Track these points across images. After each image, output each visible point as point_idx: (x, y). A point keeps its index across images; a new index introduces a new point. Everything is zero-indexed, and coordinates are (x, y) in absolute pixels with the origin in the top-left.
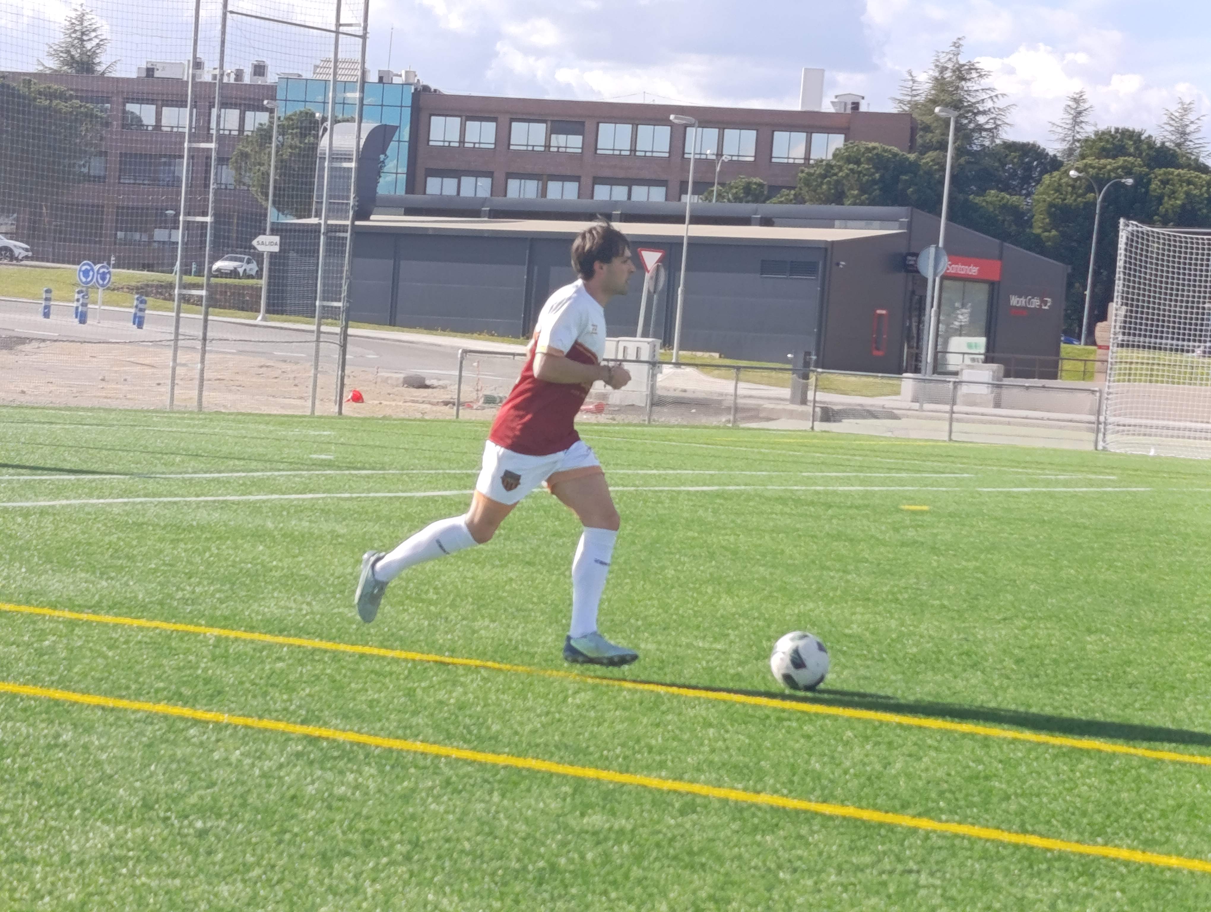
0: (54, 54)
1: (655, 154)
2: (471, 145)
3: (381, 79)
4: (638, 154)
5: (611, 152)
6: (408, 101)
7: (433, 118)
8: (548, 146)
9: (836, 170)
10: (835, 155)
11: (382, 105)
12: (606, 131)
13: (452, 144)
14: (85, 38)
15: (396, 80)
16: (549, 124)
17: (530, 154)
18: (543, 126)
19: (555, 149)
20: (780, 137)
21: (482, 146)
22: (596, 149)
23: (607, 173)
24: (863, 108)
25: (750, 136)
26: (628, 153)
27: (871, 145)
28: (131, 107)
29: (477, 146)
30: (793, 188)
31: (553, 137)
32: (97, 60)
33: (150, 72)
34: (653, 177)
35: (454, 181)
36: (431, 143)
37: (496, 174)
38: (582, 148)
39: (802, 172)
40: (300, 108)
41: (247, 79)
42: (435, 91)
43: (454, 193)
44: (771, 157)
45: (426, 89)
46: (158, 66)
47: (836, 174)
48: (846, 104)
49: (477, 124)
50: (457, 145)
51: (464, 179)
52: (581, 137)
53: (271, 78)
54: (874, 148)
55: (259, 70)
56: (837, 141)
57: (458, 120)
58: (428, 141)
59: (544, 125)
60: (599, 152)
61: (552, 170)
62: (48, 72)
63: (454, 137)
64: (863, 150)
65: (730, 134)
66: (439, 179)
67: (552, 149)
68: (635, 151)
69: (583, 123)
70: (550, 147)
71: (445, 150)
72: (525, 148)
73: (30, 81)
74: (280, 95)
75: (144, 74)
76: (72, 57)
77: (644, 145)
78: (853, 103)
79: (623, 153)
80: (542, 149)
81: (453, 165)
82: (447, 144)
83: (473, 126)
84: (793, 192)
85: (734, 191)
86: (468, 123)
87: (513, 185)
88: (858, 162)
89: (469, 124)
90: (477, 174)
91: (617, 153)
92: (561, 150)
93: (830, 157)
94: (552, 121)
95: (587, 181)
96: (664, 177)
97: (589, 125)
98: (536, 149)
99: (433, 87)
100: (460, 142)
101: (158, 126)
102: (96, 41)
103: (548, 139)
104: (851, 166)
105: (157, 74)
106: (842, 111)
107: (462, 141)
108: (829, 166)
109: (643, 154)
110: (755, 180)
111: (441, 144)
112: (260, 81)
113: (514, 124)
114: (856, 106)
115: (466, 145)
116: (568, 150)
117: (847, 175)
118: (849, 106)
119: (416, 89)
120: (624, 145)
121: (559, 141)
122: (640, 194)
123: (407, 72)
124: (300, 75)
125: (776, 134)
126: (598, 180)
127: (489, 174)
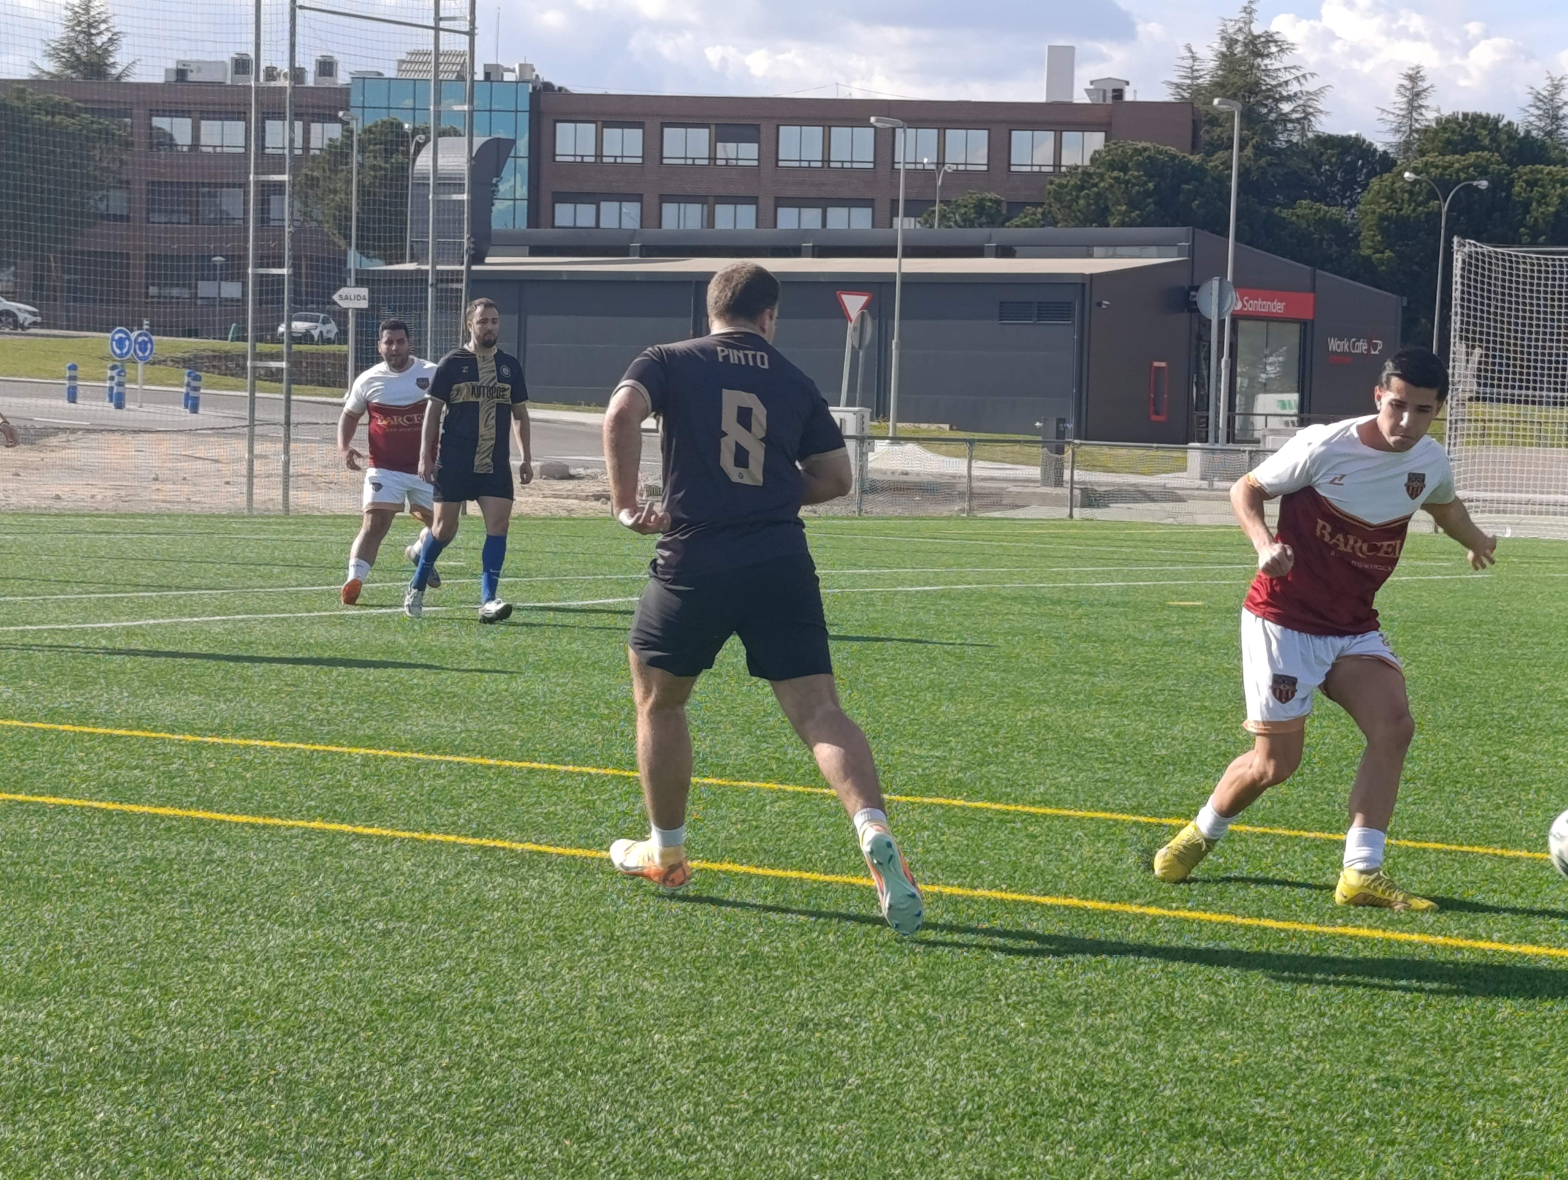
0: (54, 54)
1: (855, 165)
2: (612, 160)
3: (487, 75)
4: (832, 165)
5: (797, 164)
6: (524, 104)
7: (559, 126)
8: (713, 158)
9: (1097, 180)
10: (1092, 160)
11: (491, 111)
12: (788, 134)
13: (586, 159)
14: (93, 31)
15: (508, 77)
16: (713, 128)
17: (688, 170)
18: (705, 132)
19: (723, 162)
20: (1020, 139)
21: (626, 160)
22: (777, 160)
23: (792, 192)
24: (1128, 96)
25: (980, 138)
26: (819, 164)
27: (1140, 145)
28: (160, 122)
29: (619, 160)
30: (1041, 204)
31: (720, 145)
32: (111, 60)
33: (181, 74)
34: (854, 195)
35: (592, 208)
36: (558, 159)
37: (646, 198)
38: (758, 160)
39: (1051, 183)
40: (383, 116)
41: (310, 80)
42: (560, 89)
43: (592, 223)
44: (1010, 165)
45: (548, 86)
46: (193, 67)
47: (1096, 185)
48: (1105, 91)
49: (617, 132)
50: (592, 159)
51: (604, 205)
52: (756, 145)
53: (343, 78)
54: (1145, 149)
55: (326, 67)
56: (1096, 141)
57: (593, 126)
58: (554, 155)
59: (707, 131)
60: (781, 164)
61: (721, 191)
62: (46, 78)
63: (588, 149)
64: (1130, 152)
65: (954, 136)
66: (572, 206)
67: (719, 162)
68: (829, 161)
69: (757, 127)
70: (715, 159)
71: (578, 167)
72: (682, 162)
73: (24, 90)
74: (355, 99)
75: (173, 78)
76: (78, 58)
77: (840, 154)
78: (1114, 91)
79: (813, 164)
80: (706, 162)
81: (588, 187)
82: (579, 159)
83: (612, 135)
84: (1040, 210)
85: (963, 210)
87: (669, 210)
88: (1124, 169)
89: (607, 132)
90: (622, 197)
91: (805, 164)
92: (730, 163)
93: (1087, 162)
94: (717, 125)
95: (767, 203)
96: (869, 196)
97: (766, 130)
98: (697, 162)
99: (557, 83)
100: (596, 156)
101: (195, 145)
102: (109, 35)
103: (713, 149)
104: (1115, 174)
105: (192, 77)
106: (1101, 101)
107: (599, 155)
108: (1086, 174)
109: (839, 165)
110: (989, 196)
111: (571, 159)
112: (326, 82)
113: (667, 131)
114: (1118, 94)
115: (605, 160)
116: (740, 163)
117: (1111, 186)
118: (1110, 95)
119: (534, 88)
120: (813, 153)
121: (727, 150)
122: (838, 218)
123: (521, 66)
124: (380, 74)
125: (1015, 134)
126: (781, 202)
127: (637, 197)
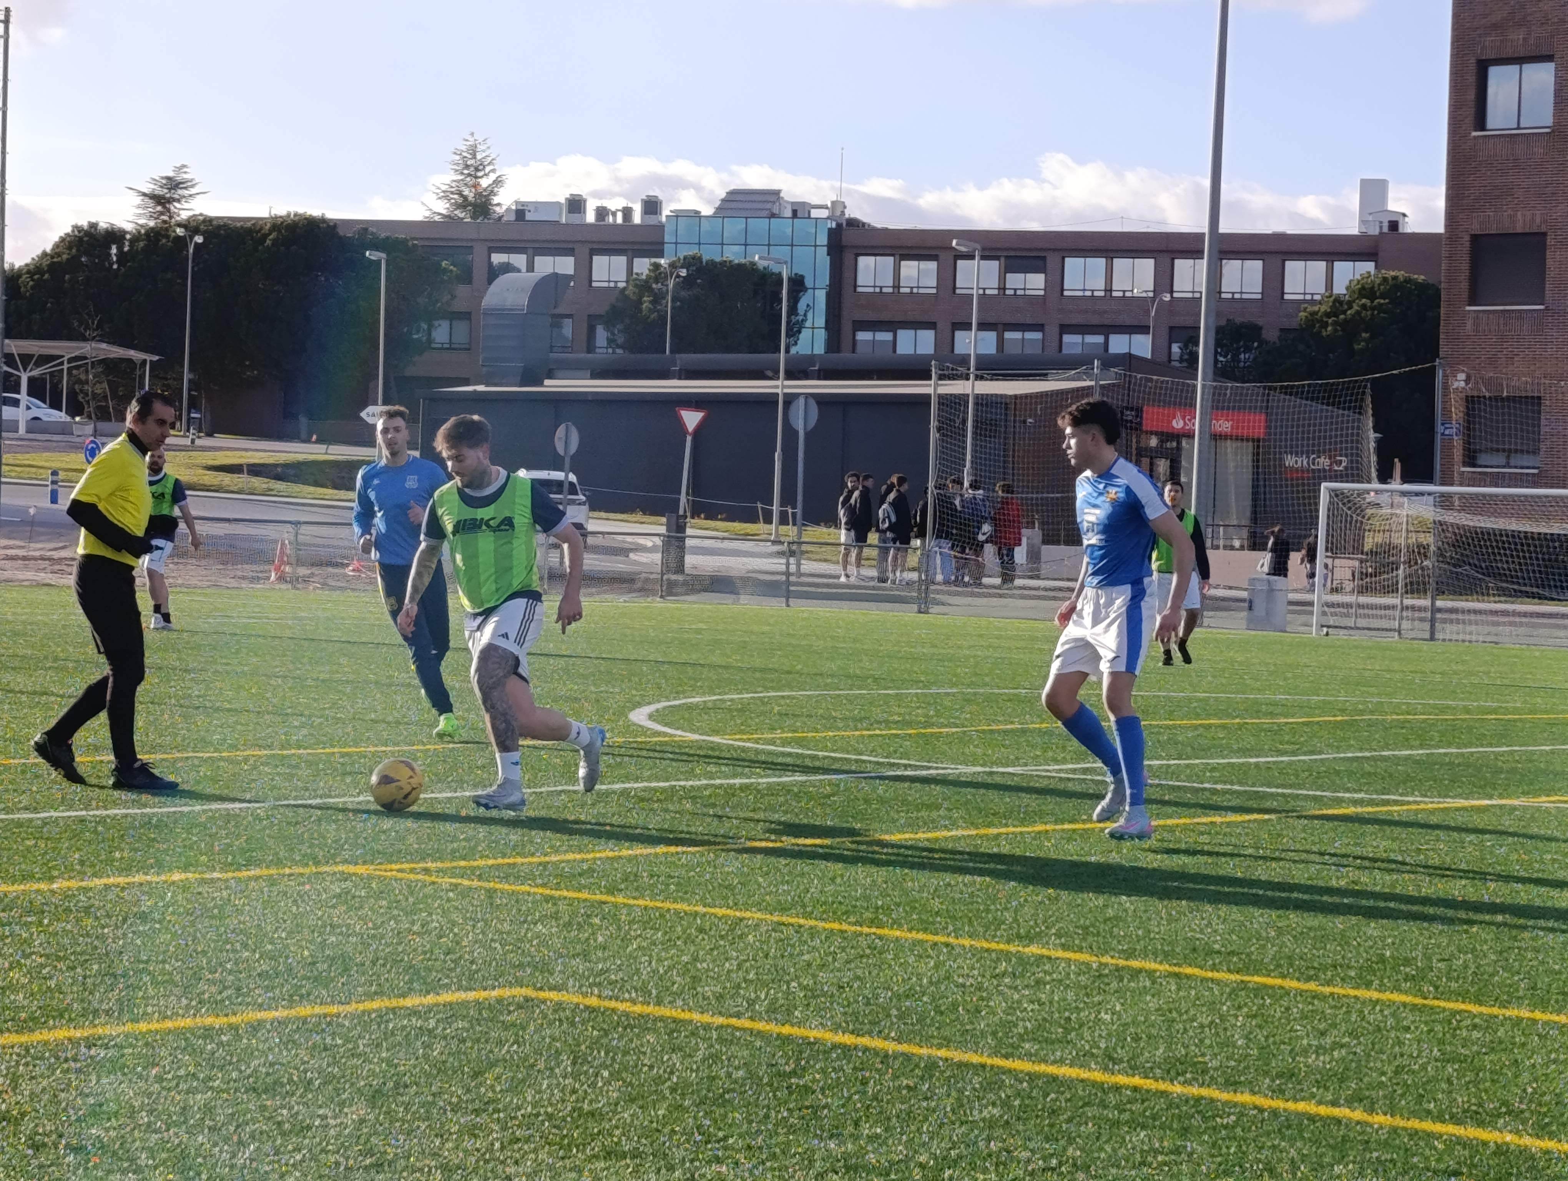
0: (444, 196)
1: (1136, 294)
2: (908, 290)
3: (795, 213)
4: (1115, 294)
5: (1080, 294)
6: (823, 239)
7: (861, 259)
8: (1002, 288)
9: (1348, 307)
10: (1348, 288)
11: (792, 245)
12: (1073, 265)
13: (885, 290)
14: (480, 173)
15: (815, 213)
16: (1003, 259)
17: (979, 299)
19: (1012, 292)
21: (921, 291)
22: (1062, 290)
23: (1076, 319)
24: (1402, 228)
25: (1256, 266)
26: (1102, 294)
27: (1392, 274)
28: (498, 258)
29: (915, 290)
31: (1008, 276)
32: (496, 200)
33: (520, 214)
34: (1134, 323)
35: (889, 335)
36: (859, 289)
37: (940, 326)
38: (1045, 290)
39: (1305, 310)
40: (692, 251)
42: (865, 224)
44: (1281, 294)
45: (853, 223)
46: (530, 207)
47: (1344, 312)
48: (1382, 223)
49: (914, 263)
50: (890, 290)
51: (900, 333)
52: (1043, 276)
53: (664, 216)
54: (1395, 278)
55: (652, 206)
56: (1365, 269)
57: (891, 259)
58: (855, 286)
59: (997, 263)
60: (1066, 293)
61: (1008, 319)
63: (887, 281)
64: (1378, 281)
65: (1231, 266)
66: (871, 333)
67: (1008, 292)
68: (1111, 290)
69: (1044, 258)
70: (1005, 289)
71: (877, 297)
72: (974, 292)
74: (669, 236)
75: (512, 217)
76: (466, 199)
77: (1120, 285)
78: (1390, 222)
79: (1096, 294)
80: (996, 292)
81: (885, 316)
82: (878, 290)
83: (909, 267)
86: (903, 263)
87: (962, 338)
88: (1372, 297)
90: (916, 325)
91: (1088, 293)
92: (1019, 292)
94: (1007, 257)
95: (1053, 330)
97: (1052, 260)
98: (988, 292)
99: (863, 219)
100: (894, 287)
103: (1002, 280)
104: (1364, 301)
105: (529, 217)
106: (1375, 232)
107: (896, 286)
109: (1121, 294)
111: (872, 290)
112: (652, 220)
113: (959, 263)
114: (1395, 226)
115: (902, 290)
116: (1028, 292)
117: (1358, 313)
118: (1385, 226)
119: (838, 224)
120: (1097, 283)
121: (1015, 280)
122: (1119, 343)
123: (833, 203)
124: (696, 212)
126: (1066, 329)
127: (931, 325)
